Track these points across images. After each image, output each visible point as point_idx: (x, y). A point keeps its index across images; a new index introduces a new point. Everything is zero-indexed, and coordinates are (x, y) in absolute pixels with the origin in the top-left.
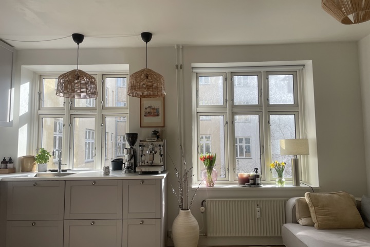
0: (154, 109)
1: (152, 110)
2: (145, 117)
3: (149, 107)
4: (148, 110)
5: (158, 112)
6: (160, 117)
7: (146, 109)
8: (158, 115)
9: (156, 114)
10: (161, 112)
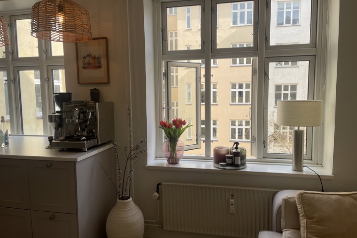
0: (94, 58)
1: (91, 61)
2: (83, 70)
3: (88, 55)
4: (87, 60)
5: (100, 63)
6: (102, 69)
7: (84, 58)
8: (100, 67)
9: (97, 65)
10: (103, 62)
